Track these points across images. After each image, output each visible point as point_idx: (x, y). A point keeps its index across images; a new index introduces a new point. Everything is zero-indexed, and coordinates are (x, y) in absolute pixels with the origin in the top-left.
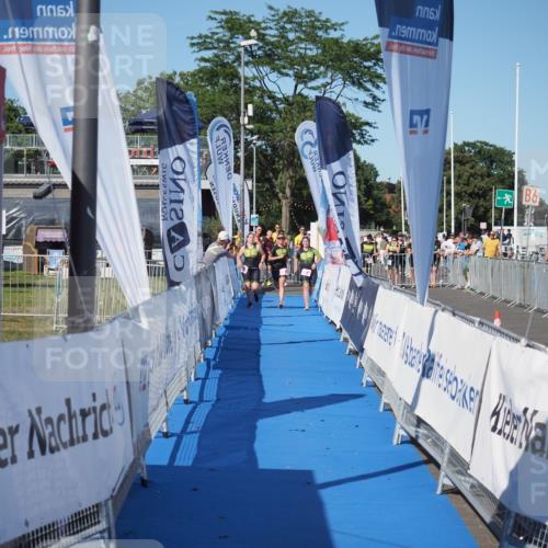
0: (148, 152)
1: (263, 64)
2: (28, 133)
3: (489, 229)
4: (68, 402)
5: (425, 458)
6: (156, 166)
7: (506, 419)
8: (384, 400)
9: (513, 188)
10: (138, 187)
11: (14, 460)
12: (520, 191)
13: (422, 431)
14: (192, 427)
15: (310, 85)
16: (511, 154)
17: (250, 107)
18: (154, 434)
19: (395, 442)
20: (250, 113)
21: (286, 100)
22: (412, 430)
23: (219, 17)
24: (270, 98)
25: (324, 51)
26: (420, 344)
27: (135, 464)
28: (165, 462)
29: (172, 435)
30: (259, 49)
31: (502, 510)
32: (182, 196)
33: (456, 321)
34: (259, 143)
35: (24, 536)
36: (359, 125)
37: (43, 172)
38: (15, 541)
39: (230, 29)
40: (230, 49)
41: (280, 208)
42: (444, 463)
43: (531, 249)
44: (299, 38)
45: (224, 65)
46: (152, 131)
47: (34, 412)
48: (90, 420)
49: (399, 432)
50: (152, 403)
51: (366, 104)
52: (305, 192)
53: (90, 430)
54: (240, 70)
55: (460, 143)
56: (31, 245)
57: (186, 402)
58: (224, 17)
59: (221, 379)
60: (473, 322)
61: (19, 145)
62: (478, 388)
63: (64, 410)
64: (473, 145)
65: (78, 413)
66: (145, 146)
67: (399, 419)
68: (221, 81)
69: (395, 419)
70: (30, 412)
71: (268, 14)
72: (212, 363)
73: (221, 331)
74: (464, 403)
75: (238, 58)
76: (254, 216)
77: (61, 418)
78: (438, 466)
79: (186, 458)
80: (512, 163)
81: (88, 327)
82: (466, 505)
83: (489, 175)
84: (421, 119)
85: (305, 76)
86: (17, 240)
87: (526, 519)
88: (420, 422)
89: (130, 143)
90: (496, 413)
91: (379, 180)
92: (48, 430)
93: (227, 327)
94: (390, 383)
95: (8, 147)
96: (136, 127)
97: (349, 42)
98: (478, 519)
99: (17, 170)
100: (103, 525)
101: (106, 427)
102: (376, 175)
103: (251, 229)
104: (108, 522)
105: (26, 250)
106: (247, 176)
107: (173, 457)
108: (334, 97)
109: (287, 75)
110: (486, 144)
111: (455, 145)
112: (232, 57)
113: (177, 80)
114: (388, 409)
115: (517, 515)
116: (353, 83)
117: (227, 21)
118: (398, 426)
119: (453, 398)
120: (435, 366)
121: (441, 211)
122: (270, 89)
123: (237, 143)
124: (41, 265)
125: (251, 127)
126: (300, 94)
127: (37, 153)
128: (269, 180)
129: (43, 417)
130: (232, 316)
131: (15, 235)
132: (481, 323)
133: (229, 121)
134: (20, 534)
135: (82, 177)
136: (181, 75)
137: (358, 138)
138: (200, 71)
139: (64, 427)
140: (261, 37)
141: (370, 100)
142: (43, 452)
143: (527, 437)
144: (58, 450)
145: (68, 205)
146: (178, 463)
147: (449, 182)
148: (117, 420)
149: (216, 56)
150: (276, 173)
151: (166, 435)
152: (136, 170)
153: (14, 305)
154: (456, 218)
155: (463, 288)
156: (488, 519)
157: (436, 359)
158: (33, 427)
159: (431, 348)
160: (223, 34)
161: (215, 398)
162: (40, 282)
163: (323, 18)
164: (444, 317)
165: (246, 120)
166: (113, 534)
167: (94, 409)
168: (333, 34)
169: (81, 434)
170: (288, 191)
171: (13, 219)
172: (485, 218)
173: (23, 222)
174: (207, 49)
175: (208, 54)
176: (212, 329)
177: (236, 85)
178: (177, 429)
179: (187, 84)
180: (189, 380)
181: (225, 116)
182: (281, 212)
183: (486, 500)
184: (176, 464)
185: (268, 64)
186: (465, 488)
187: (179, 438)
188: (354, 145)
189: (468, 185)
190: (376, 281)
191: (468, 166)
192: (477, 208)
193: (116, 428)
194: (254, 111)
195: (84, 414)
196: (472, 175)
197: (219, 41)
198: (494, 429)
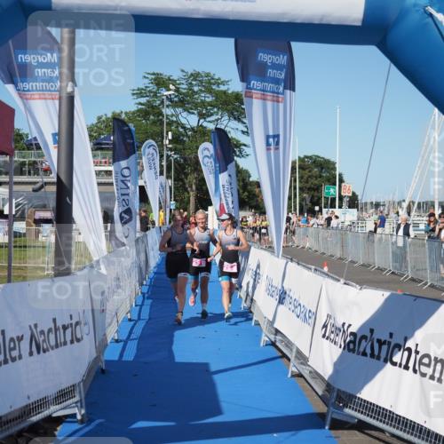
0: (106, 162)
1: (178, 107)
2: (29, 149)
3: (321, 211)
4: (54, 320)
5: (280, 354)
6: (111, 171)
7: (331, 330)
8: (255, 318)
9: (335, 184)
10: (99, 184)
11: (20, 357)
12: (340, 187)
13: (279, 338)
14: (133, 336)
15: (208, 119)
16: (334, 164)
17: (170, 133)
18: (109, 341)
19: (262, 344)
20: (170, 137)
21: (192, 129)
22: (272, 337)
23: (150, 77)
24: (182, 128)
25: (217, 98)
26: (277, 283)
27: (97, 359)
28: (116, 358)
29: (121, 341)
30: (176, 97)
31: (329, 387)
32: (128, 191)
33: (300, 268)
34: (175, 156)
35: (27, 406)
36: (238, 145)
37: (38, 175)
38: (21, 409)
39: (157, 85)
40: (157, 97)
41: (189, 197)
42: (292, 359)
43: (347, 223)
44: (201, 90)
45: (153, 107)
46: (108, 149)
47: (33, 327)
48: (69, 332)
49: (264, 339)
50: (108, 321)
51: (243, 132)
52: (204, 187)
53: (69, 338)
54: (164, 111)
55: (302, 156)
56: (31, 221)
57: (130, 320)
58: (153, 77)
59: (152, 306)
60: (310, 269)
61: (24, 157)
62: (314, 310)
63: (52, 325)
64: (310, 158)
65: (61, 327)
66: (104, 158)
67: (264, 330)
68: (152, 117)
69: (261, 330)
70: (30, 327)
71: (181, 75)
72: (146, 295)
73: (152, 275)
74: (305, 320)
75: (162, 102)
76: (173, 202)
77: (50, 330)
78: (289, 360)
79: (130, 355)
80: (335, 169)
81: (67, 273)
82: (306, 384)
83: (321, 177)
84: (273, 141)
85: (204, 114)
86: (22, 218)
87: (344, 392)
88: (277, 332)
89: (94, 156)
90: (325, 326)
91: (251, 179)
92: (42, 338)
93: (155, 273)
94: (258, 307)
95: (16, 159)
96: (98, 146)
97: (233, 93)
98: (314, 394)
99: (22, 173)
100: (77, 398)
101: (79, 336)
102: (250, 176)
103: (171, 210)
104: (80, 396)
105: (28, 224)
106: (168, 177)
107: (121, 355)
108: (223, 127)
109: (193, 113)
110: (319, 157)
111: (299, 157)
112: (158, 102)
113: (123, 116)
114: (257, 324)
115: (339, 390)
116: (235, 119)
117: (155, 80)
118: (263, 335)
119: (298, 317)
120: (287, 297)
121: (290, 198)
122: (183, 122)
123: (161, 156)
124: (38, 233)
125: (170, 146)
126: (201, 126)
127: (35, 162)
128: (182, 180)
129: (39, 330)
130: (158, 266)
131: (21, 215)
132: (316, 270)
133: (156, 142)
134: (25, 404)
135: (63, 178)
136: (126, 113)
137: (238, 153)
138: (138, 111)
139: (52, 336)
140: (177, 90)
141: (245, 130)
142: (39, 352)
143: (345, 341)
144: (48, 350)
145: (55, 195)
146: (125, 358)
147: (295, 181)
148: (85, 332)
149: (148, 101)
150: (186, 175)
151: (117, 341)
152: (98, 173)
153: (20, 259)
154: (300, 204)
155: (303, 248)
156: (320, 393)
157: (288, 292)
158: (32, 336)
159: (284, 285)
160: (153, 87)
161: (148, 318)
162: (37, 244)
163: (216, 77)
164: (292, 266)
165: (167, 142)
166: (84, 404)
167: (71, 324)
168: (223, 88)
169: (62, 340)
170: (194, 187)
171: (19, 205)
172: (318, 203)
173: (26, 206)
174: (142, 97)
175: (143, 100)
176: (146, 274)
177: (161, 120)
178: (124, 337)
179: (129, 119)
180: (131, 306)
181: (154, 139)
182: (189, 200)
183: (319, 380)
184: (123, 359)
185: (181, 107)
186: (306, 373)
187: (126, 342)
188: (235, 158)
189: (307, 182)
190: (250, 244)
191: (307, 170)
192: (313, 197)
193: (85, 336)
194: (173, 136)
195: (65, 328)
196: (309, 177)
197: (150, 92)
198: (324, 336)
